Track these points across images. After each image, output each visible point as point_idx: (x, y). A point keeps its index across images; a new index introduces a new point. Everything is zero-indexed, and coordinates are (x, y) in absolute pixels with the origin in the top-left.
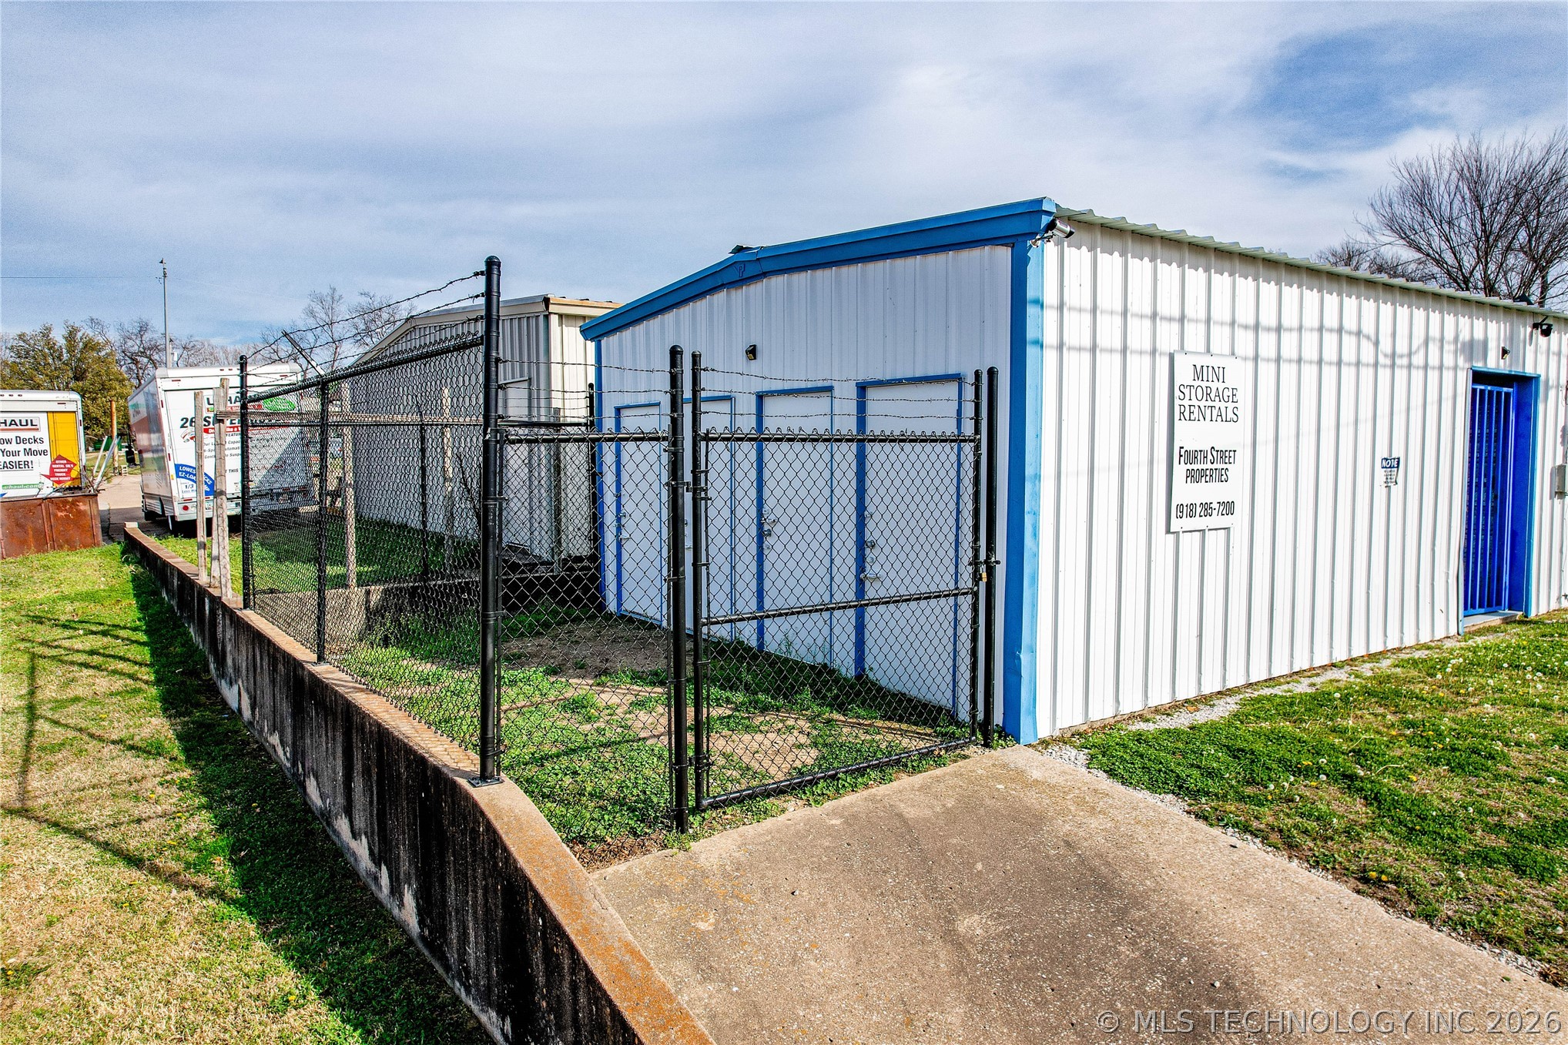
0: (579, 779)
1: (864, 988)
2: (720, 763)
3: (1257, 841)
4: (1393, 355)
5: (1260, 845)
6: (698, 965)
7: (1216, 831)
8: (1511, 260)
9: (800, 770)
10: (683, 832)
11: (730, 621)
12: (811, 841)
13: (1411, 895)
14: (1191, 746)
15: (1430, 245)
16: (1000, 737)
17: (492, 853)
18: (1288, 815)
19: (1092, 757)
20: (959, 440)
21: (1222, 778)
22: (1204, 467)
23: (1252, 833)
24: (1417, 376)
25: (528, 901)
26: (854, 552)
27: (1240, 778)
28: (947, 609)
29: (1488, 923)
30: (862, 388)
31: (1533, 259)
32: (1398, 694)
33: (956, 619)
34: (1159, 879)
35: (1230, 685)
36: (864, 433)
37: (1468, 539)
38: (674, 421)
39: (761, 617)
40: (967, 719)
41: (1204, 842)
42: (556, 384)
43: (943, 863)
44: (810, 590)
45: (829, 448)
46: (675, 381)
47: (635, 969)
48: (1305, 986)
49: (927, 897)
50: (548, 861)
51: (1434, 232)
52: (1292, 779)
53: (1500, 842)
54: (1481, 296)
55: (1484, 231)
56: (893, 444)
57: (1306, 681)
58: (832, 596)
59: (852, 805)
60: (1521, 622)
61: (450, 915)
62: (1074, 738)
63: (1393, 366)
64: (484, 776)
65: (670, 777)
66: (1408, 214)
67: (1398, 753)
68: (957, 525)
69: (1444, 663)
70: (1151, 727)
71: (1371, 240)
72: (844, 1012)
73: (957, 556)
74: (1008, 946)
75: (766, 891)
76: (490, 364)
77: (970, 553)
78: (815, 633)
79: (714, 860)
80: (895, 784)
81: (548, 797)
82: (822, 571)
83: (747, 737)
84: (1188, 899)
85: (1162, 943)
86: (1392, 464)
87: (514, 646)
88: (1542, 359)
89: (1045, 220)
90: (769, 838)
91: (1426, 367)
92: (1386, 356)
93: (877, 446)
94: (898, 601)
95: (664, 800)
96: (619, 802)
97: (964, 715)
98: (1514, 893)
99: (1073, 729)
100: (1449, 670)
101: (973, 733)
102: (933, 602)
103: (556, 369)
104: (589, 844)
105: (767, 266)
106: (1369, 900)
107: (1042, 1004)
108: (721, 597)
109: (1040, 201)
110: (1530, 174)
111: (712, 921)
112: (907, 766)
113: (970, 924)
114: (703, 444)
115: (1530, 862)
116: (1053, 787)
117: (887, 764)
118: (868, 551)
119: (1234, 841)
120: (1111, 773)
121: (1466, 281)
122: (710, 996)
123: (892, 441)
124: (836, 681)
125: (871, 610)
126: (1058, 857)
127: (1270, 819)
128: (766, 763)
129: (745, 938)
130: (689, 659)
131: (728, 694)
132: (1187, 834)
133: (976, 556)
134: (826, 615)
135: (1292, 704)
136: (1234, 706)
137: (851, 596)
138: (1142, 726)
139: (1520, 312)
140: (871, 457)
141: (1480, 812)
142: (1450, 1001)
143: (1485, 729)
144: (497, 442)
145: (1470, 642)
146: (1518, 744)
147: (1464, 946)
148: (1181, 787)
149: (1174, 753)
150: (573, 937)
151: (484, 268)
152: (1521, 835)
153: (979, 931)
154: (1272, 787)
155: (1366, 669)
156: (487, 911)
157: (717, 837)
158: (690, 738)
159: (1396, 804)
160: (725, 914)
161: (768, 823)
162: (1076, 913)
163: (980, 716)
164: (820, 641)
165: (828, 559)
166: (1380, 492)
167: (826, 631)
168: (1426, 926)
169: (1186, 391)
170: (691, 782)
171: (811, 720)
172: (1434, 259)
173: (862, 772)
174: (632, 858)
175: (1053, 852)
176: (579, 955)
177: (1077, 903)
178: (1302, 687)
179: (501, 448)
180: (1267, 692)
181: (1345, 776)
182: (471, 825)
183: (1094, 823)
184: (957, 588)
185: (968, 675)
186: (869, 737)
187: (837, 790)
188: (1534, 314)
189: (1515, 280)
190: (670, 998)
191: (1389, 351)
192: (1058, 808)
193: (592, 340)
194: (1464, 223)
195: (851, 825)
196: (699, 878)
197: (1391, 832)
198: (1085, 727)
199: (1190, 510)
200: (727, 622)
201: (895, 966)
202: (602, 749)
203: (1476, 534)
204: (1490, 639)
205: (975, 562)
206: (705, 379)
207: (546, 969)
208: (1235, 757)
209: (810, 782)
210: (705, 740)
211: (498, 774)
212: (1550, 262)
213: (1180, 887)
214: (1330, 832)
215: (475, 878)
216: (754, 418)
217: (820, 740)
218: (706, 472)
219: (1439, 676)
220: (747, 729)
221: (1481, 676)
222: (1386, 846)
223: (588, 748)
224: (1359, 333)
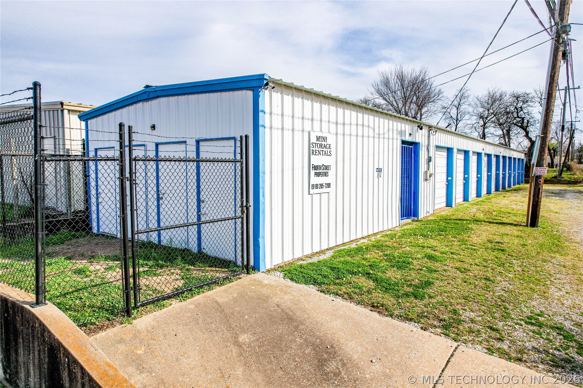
0: (83, 300)
1: (205, 367)
2: (144, 289)
3: (340, 298)
4: (379, 134)
5: (341, 299)
6: (138, 367)
7: (327, 296)
8: (412, 106)
9: (177, 288)
10: (129, 317)
11: (147, 232)
12: (182, 315)
13: (386, 309)
14: (318, 268)
15: (389, 99)
16: (253, 270)
17: (43, 335)
18: (350, 288)
19: (285, 274)
20: (235, 161)
21: (329, 278)
22: (320, 171)
23: (339, 295)
24: (386, 141)
25: (60, 352)
26: (196, 204)
27: (334, 277)
28: (232, 224)
29: (407, 315)
30: (198, 142)
31: (418, 106)
32: (382, 246)
33: (235, 227)
34: (309, 314)
35: (331, 246)
36: (199, 158)
37: (402, 195)
38: (121, 152)
39: (160, 230)
40: (241, 264)
41: (323, 300)
42: (67, 137)
43: (233, 317)
44: (179, 218)
45: (185, 164)
46: (121, 136)
47: (111, 372)
48: (356, 343)
49: (227, 330)
50: (70, 334)
51: (390, 95)
52: (351, 276)
53: (411, 290)
54: (404, 116)
55: (404, 96)
56: (210, 163)
57: (355, 244)
58: (188, 220)
59: (198, 300)
60: (417, 221)
61: (21, 366)
62: (279, 268)
63: (379, 137)
64: (38, 303)
65: (124, 296)
66: (383, 89)
67: (382, 265)
68: (235, 193)
69: (395, 235)
70: (305, 262)
71: (372, 97)
72: (197, 376)
73: (235, 204)
74: (258, 344)
75: (165, 336)
76: (37, 128)
77: (240, 203)
78: (181, 235)
79: (143, 326)
80: (214, 290)
81: (69, 309)
82: (184, 211)
83: (155, 278)
84: (319, 319)
85: (310, 336)
86: (379, 170)
87: (50, 249)
88: (420, 137)
89: (265, 82)
90: (166, 315)
91: (389, 138)
92: (377, 134)
93: (204, 163)
94: (213, 222)
95: (121, 305)
96: (101, 308)
97: (239, 263)
98: (414, 305)
99: (278, 265)
100: (397, 237)
101: (243, 269)
102: (227, 222)
103: (67, 131)
104: (88, 326)
105: (158, 94)
106: (374, 313)
107: (270, 363)
108: (143, 222)
109: (263, 75)
110: (416, 79)
111: (143, 350)
112: (218, 283)
113: (244, 338)
114: (134, 162)
115: (419, 295)
116: (272, 286)
117: (211, 283)
118: (201, 203)
119: (333, 299)
120: (292, 279)
121: (400, 112)
122: (143, 379)
123: (210, 161)
124: (190, 254)
125: (203, 225)
126: (275, 310)
127: (344, 290)
128: (163, 287)
129: (157, 354)
130: (130, 250)
131: (147, 262)
132: (318, 298)
133: (242, 204)
134: (186, 228)
135: (350, 251)
136: (332, 253)
137: (195, 220)
138: (302, 262)
139: (414, 122)
140: (202, 168)
141: (405, 281)
142: (397, 340)
143: (406, 255)
144: (42, 160)
145: (403, 228)
146: (416, 259)
147: (401, 323)
148: (315, 282)
149: (313, 271)
150: (82, 364)
151: (32, 86)
152: (416, 287)
153: (247, 340)
154: (344, 279)
155: (373, 239)
156: (40, 361)
157: (144, 317)
158: (131, 280)
159: (382, 281)
160: (149, 347)
161: (165, 310)
162: (282, 329)
163: (245, 263)
164: (184, 238)
165: (186, 206)
166: (376, 179)
167: (186, 234)
168: (391, 318)
169: (314, 145)
170: (132, 297)
171: (181, 269)
172: (390, 104)
173: (201, 287)
174: (108, 330)
175: (272, 309)
176: (85, 370)
177: (281, 326)
178: (353, 246)
179: (43, 163)
180: (343, 248)
181: (367, 274)
182: (32, 324)
183: (286, 297)
184: (235, 216)
185: (240, 248)
186: (204, 274)
187: (192, 295)
188: (418, 123)
189: (413, 113)
190: (126, 381)
191: (378, 133)
192: (274, 293)
193: (84, 121)
194: (399, 93)
195: (198, 307)
196: (137, 334)
197: (381, 290)
198: (282, 264)
199: (316, 186)
200: (145, 232)
201: (216, 357)
202: (92, 288)
203: (404, 193)
204: (408, 227)
205: (242, 206)
206: (134, 136)
207: (70, 379)
208: (333, 270)
209: (181, 293)
210: (138, 280)
211: (45, 301)
212: (422, 107)
213: (316, 316)
214: (362, 293)
215: (34, 347)
216: (154, 152)
217: (185, 277)
218: (135, 173)
219: (394, 239)
220: (155, 275)
221: (406, 238)
222: (380, 295)
223: (86, 288)
224: (369, 126)
